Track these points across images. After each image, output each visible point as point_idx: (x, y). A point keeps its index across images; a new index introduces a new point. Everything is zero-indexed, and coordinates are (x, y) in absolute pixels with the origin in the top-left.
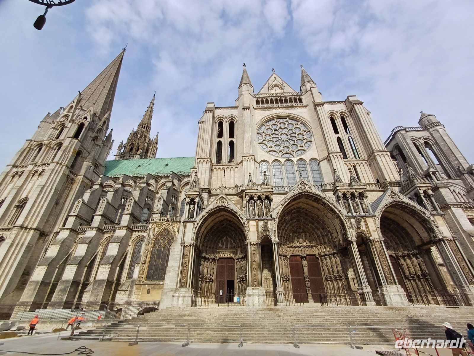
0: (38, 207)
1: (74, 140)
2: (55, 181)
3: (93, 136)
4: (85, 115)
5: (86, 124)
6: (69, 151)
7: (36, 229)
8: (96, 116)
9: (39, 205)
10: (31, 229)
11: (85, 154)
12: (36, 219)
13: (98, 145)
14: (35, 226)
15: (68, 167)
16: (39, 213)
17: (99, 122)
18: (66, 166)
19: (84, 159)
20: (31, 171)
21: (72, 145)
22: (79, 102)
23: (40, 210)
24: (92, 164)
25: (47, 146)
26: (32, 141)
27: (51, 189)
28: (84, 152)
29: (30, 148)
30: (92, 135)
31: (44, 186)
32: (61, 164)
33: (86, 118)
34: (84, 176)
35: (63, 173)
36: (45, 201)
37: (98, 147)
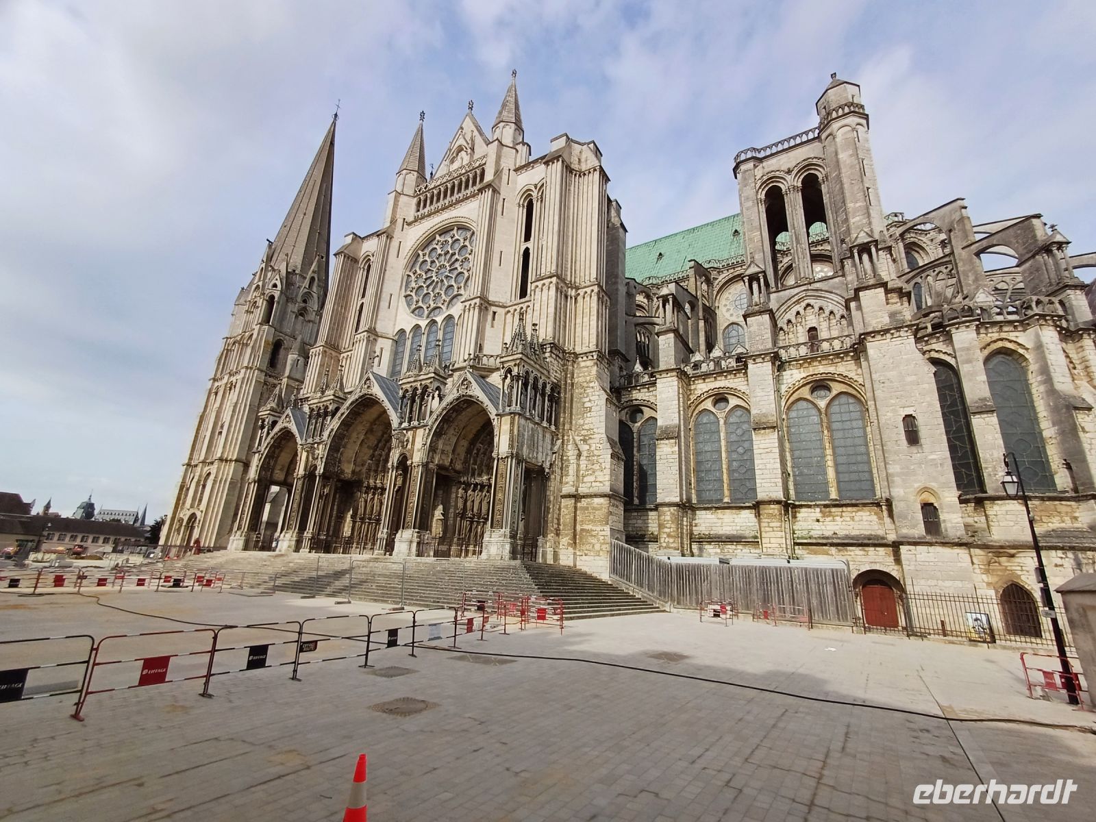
0: (234, 432)
1: (264, 327)
2: (248, 393)
3: (296, 310)
4: (274, 282)
5: (277, 295)
6: (260, 346)
7: (236, 461)
8: (296, 274)
9: (235, 430)
10: (231, 460)
11: (287, 342)
12: (234, 448)
13: (309, 321)
14: (234, 458)
15: (262, 371)
16: (237, 439)
17: (303, 283)
18: (258, 369)
19: (288, 349)
20: (226, 384)
21: (262, 336)
22: (270, 258)
23: (238, 436)
24: (299, 355)
25: (239, 344)
26: (227, 338)
27: (245, 405)
28: (285, 339)
29: (227, 350)
30: (293, 308)
31: (236, 403)
32: (251, 368)
33: (275, 286)
34: (288, 377)
35: (256, 381)
36: (241, 423)
37: (311, 324)
